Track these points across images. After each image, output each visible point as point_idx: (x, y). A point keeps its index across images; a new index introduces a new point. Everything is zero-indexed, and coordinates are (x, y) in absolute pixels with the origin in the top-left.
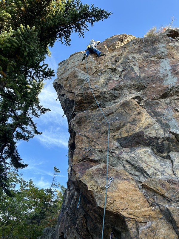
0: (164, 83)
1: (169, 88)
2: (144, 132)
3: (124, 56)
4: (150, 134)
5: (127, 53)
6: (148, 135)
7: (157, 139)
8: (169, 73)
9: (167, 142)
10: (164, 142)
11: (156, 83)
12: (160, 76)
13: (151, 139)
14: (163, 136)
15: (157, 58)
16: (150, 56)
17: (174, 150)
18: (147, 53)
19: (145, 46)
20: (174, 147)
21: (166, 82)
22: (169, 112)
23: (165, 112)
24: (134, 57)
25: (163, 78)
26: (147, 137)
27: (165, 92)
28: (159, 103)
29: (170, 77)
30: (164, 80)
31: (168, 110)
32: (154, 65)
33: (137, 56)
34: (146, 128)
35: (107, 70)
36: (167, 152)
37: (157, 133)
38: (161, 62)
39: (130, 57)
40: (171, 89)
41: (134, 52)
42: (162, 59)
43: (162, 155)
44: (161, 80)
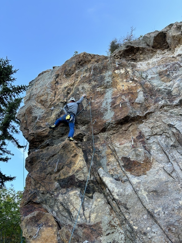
0: (103, 117)
1: (107, 123)
2: (75, 176)
3: (75, 86)
4: (80, 177)
5: (78, 82)
6: (78, 178)
7: (84, 181)
8: (109, 107)
9: (92, 184)
10: (90, 184)
11: (97, 118)
12: (101, 111)
13: (80, 181)
14: (89, 179)
15: (103, 88)
16: (98, 85)
17: (97, 191)
18: (95, 83)
19: (94, 75)
20: (97, 189)
21: (105, 117)
22: (104, 148)
23: (101, 148)
24: (83, 88)
25: (103, 113)
26: (78, 180)
27: (104, 127)
28: (98, 138)
29: (109, 111)
30: (104, 114)
31: (104, 145)
32: (100, 96)
33: (87, 86)
34: (77, 172)
35: (60, 104)
36: (92, 192)
37: (85, 176)
38: (106, 93)
39: (80, 87)
40: (108, 124)
41: (84, 81)
42: (108, 89)
43: (88, 195)
44: (102, 115)
